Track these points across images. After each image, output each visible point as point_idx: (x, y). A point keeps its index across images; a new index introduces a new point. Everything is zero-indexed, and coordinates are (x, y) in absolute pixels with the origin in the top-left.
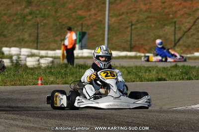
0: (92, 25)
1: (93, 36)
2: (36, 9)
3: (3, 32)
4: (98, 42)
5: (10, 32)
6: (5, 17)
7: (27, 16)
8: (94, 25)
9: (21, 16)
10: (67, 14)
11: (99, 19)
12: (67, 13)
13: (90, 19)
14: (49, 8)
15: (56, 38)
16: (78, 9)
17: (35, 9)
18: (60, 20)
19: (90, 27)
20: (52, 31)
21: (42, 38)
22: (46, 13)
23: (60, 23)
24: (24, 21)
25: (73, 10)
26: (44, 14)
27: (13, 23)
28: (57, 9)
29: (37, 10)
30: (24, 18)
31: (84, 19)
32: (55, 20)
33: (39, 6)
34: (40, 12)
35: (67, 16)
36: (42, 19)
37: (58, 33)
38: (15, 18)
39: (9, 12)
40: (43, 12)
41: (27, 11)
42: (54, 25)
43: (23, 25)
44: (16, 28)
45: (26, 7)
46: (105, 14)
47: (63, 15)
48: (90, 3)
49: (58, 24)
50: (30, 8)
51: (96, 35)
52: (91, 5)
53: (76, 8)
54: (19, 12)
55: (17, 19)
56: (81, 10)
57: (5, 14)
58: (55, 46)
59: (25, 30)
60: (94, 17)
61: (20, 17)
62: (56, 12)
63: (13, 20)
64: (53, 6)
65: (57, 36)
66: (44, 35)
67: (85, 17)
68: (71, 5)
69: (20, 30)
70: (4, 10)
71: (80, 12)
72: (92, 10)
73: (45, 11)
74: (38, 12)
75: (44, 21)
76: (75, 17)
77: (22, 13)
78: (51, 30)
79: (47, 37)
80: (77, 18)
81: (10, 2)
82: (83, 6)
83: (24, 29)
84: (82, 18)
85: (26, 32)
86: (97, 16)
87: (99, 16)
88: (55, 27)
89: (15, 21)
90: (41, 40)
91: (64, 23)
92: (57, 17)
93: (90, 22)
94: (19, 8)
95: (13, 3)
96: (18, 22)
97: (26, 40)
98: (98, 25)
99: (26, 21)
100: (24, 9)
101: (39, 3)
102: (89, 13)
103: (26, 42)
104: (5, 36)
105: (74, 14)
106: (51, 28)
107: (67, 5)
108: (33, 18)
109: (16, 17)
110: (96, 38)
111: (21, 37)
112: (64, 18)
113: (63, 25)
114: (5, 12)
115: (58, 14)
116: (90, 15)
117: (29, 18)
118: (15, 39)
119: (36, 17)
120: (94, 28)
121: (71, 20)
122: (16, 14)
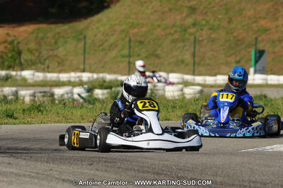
0: (280, 41)
1: (281, 56)
2: (201, 18)
3: (155, 51)
5: (165, 50)
6: (159, 30)
7: (189, 28)
9: (181, 28)
10: (244, 26)
12: (246, 23)
13: (277, 32)
14: (220, 17)
15: (229, 59)
16: (260, 18)
17: (199, 18)
18: (235, 34)
19: (277, 43)
20: (224, 49)
21: (210, 59)
22: (216, 23)
23: (234, 37)
24: (184, 35)
25: (254, 20)
26: (213, 25)
27: (170, 38)
28: (231, 19)
29: (203, 20)
30: (185, 30)
31: (268, 32)
32: (227, 33)
33: (206, 13)
34: (207, 22)
35: (246, 28)
36: (210, 32)
37: (232, 52)
38: (172, 32)
39: (165, 22)
40: (211, 22)
41: (190, 21)
42: (226, 41)
43: (183, 41)
44: (173, 44)
45: (188, 16)
47: (239, 26)
48: (277, 9)
49: (232, 38)
50: (193, 16)
52: (279, 12)
53: (258, 16)
54: (178, 23)
55: (176, 32)
56: (265, 19)
57: (159, 26)
58: (227, 70)
59: (186, 48)
61: (179, 30)
62: (229, 22)
63: (170, 34)
64: (226, 14)
65: (229, 56)
66: (213, 55)
67: (269, 30)
68: (251, 13)
69: (179, 48)
70: (158, 20)
71: (263, 22)
72: (280, 19)
73: (214, 21)
74: (204, 22)
75: (213, 36)
76: (256, 29)
77: (182, 25)
78: (222, 48)
79: (216, 57)
80: (259, 31)
81: (166, 9)
82: (267, 14)
83: (185, 46)
84: (266, 30)
85: (187, 50)
88: (228, 44)
89: (172, 34)
90: (208, 62)
91: (240, 38)
92: (231, 30)
93: (276, 37)
94: (179, 17)
95: (170, 10)
96: (176, 36)
97: (187, 61)
99: (187, 36)
100: (185, 19)
101: (207, 10)
102: (275, 24)
103: (187, 65)
104: (157, 56)
105: (255, 25)
106: (222, 45)
107: (245, 12)
108: (197, 31)
109: (174, 29)
111: (180, 58)
112: (241, 31)
113: (239, 40)
114: (159, 23)
115: (233, 26)
116: (277, 27)
117: (192, 30)
118: (172, 60)
119: (202, 30)
121: (250, 33)
122: (174, 26)
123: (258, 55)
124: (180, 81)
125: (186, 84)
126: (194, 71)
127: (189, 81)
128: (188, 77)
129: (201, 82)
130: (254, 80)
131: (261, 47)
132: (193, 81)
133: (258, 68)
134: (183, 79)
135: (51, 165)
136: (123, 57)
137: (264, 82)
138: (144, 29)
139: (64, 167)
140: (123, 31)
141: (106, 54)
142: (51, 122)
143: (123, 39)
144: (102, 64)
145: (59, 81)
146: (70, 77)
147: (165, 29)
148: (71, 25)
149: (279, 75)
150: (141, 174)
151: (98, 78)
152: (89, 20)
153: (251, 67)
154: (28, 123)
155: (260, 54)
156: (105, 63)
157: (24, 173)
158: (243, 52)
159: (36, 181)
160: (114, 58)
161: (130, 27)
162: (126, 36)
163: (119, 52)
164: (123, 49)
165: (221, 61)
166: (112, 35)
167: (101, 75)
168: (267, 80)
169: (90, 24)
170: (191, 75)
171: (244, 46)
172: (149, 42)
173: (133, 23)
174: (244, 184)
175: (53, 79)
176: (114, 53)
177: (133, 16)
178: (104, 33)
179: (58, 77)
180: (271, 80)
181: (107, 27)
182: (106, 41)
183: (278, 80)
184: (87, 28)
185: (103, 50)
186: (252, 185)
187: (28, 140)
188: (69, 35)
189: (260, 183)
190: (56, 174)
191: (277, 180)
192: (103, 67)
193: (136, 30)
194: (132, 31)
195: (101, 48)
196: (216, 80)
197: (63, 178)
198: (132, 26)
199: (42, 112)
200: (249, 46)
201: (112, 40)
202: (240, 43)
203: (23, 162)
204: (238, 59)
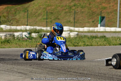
0: (111, 13)
1: (111, 19)
3: (58, 17)
4: (114, 22)
5: (62, 16)
6: (60, 8)
7: (72, 7)
8: (112, 12)
9: (69, 7)
10: (96, 6)
11: (115, 9)
13: (110, 9)
14: (86, 2)
15: (89, 20)
16: (103, 3)
17: (77, 2)
18: (92, 10)
19: (110, 13)
20: (87, 16)
21: (81, 20)
22: (84, 5)
23: (92, 11)
24: (70, 10)
25: (100, 3)
26: (83, 6)
27: (64, 11)
28: (90, 3)
29: (78, 3)
30: (71, 8)
31: (106, 9)
32: (89, 9)
33: (79, 1)
34: (80, 4)
35: (96, 7)
36: (81, 9)
37: (90, 17)
38: (65, 8)
39: (62, 4)
40: (82, 4)
41: (72, 4)
42: (88, 13)
43: (70, 12)
44: (66, 14)
45: (72, 2)
46: (117, 6)
47: (94, 6)
49: (91, 11)
50: (74, 2)
51: (114, 18)
54: (68, 5)
55: (66, 8)
56: (105, 3)
57: (59, 6)
58: (89, 25)
59: (71, 15)
60: (112, 8)
61: (68, 7)
62: (90, 4)
64: (88, 1)
65: (90, 19)
66: (82, 19)
67: (107, 8)
68: (99, 0)
69: (68, 15)
70: (59, 4)
71: (104, 5)
72: (111, 3)
73: (83, 4)
74: (79, 4)
75: (82, 10)
76: (101, 7)
78: (86, 15)
79: (84, 20)
80: (102, 8)
82: (106, 1)
84: (105, 8)
85: (71, 16)
86: (114, 7)
87: (115, 7)
88: (89, 14)
89: (65, 10)
90: (80, 21)
91: (94, 11)
92: (90, 8)
93: (109, 11)
94: (68, 2)
96: (67, 10)
97: (71, 21)
98: (115, 12)
99: (71, 10)
100: (70, 3)
102: (109, 5)
103: (71, 23)
104: (59, 19)
105: (100, 6)
106: (86, 14)
108: (76, 8)
110: (113, 20)
111: (68, 20)
112: (95, 8)
113: (94, 12)
114: (59, 5)
115: (91, 6)
116: (110, 6)
117: (74, 8)
118: (65, 21)
119: (78, 8)
120: (112, 14)
121: (99, 9)
122: (66, 6)
123: (102, 19)
124: (69, 30)
125: (71, 31)
126: (74, 25)
127: (72, 30)
128: (72, 28)
129: (78, 30)
130: (100, 29)
131: (103, 15)
132: (74, 30)
133: (102, 25)
134: (70, 29)
135: (14, 66)
136: (44, 19)
137: (105, 30)
138: (53, 7)
139: (19, 67)
140: (44, 8)
141: (37, 18)
142: (13, 47)
143: (44, 12)
144: (35, 22)
145: (17, 30)
146: (21, 28)
147: (62, 7)
148: (22, 5)
149: (111, 27)
150: (52, 70)
151: (33, 29)
152: (30, 3)
153: (99, 24)
154: (4, 48)
155: (103, 18)
156: (37, 22)
157: (2, 69)
158: (95, 17)
159: (7, 73)
160: (40, 20)
161: (47, 6)
162: (45, 10)
163: (42, 17)
164: (44, 16)
165: (86, 21)
166: (39, 10)
167: (35, 27)
168: (105, 29)
169: (30, 5)
170: (73, 27)
171: (96, 15)
172: (55, 13)
173: (48, 5)
174: (96, 74)
175: (14, 29)
176: (40, 18)
177: (48, 2)
178: (36, 9)
179: (16, 28)
180: (107, 29)
181: (37, 6)
182: (37, 12)
183: (110, 30)
184: (29, 7)
185: (36, 16)
186: (100, 75)
187: (3, 55)
188: (21, 10)
189: (103, 74)
190: (16, 70)
191: (110, 73)
192: (35, 23)
193: (50, 8)
194: (48, 8)
195: (35, 15)
196: (84, 30)
197: (19, 71)
198: (48, 6)
199: (10, 43)
200: (98, 15)
201: (39, 12)
202: (94, 13)
203: (2, 65)
204: (93, 20)
